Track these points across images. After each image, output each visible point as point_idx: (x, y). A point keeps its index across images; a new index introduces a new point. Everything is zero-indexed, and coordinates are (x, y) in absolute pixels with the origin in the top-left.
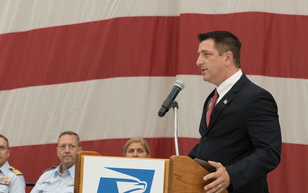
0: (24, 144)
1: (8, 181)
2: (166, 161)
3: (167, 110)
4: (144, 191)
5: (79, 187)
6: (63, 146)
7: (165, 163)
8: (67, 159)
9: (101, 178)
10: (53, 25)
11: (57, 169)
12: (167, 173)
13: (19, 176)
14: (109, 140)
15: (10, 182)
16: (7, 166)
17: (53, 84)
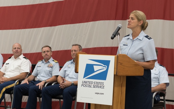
0: (61, 49)
1: (52, 65)
3: (115, 36)
4: (105, 70)
5: (77, 68)
7: (115, 57)
8: (74, 56)
9: (87, 64)
11: (72, 61)
12: (116, 62)
13: (57, 63)
14: (97, 48)
17: (74, 23)
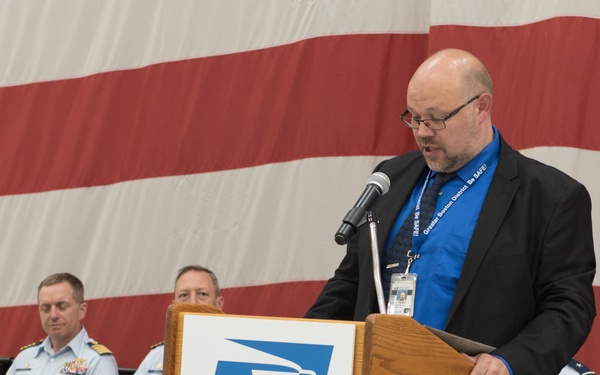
1: (83, 366)
2: (357, 327)
6: (184, 295)
7: (357, 331)
9: (219, 362)
10: (193, 55)
12: (361, 353)
13: (104, 357)
15: (86, 370)
16: (83, 337)
17: (192, 172)
